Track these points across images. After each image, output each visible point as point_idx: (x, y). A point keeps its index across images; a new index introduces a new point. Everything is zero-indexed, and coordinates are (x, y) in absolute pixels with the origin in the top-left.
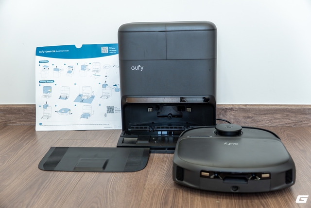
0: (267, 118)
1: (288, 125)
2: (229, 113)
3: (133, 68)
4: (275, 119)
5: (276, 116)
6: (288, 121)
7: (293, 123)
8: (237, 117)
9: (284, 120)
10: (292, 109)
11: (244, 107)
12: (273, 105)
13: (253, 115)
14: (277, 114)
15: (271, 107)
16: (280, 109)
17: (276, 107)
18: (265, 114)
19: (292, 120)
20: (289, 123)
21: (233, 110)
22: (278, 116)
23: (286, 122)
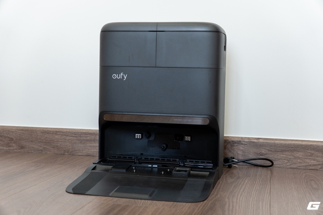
0: (284, 156)
1: (313, 168)
2: (236, 147)
3: (115, 76)
4: (296, 158)
5: (297, 155)
6: (313, 162)
7: (319, 165)
8: (246, 154)
9: (308, 161)
10: (318, 146)
11: (255, 141)
12: (293, 140)
13: (267, 152)
14: (298, 151)
15: (290, 142)
16: (302, 145)
17: (297, 142)
18: (282, 151)
19: (318, 161)
20: (314, 165)
21: (242, 144)
22: (300, 154)
23: (310, 164)
